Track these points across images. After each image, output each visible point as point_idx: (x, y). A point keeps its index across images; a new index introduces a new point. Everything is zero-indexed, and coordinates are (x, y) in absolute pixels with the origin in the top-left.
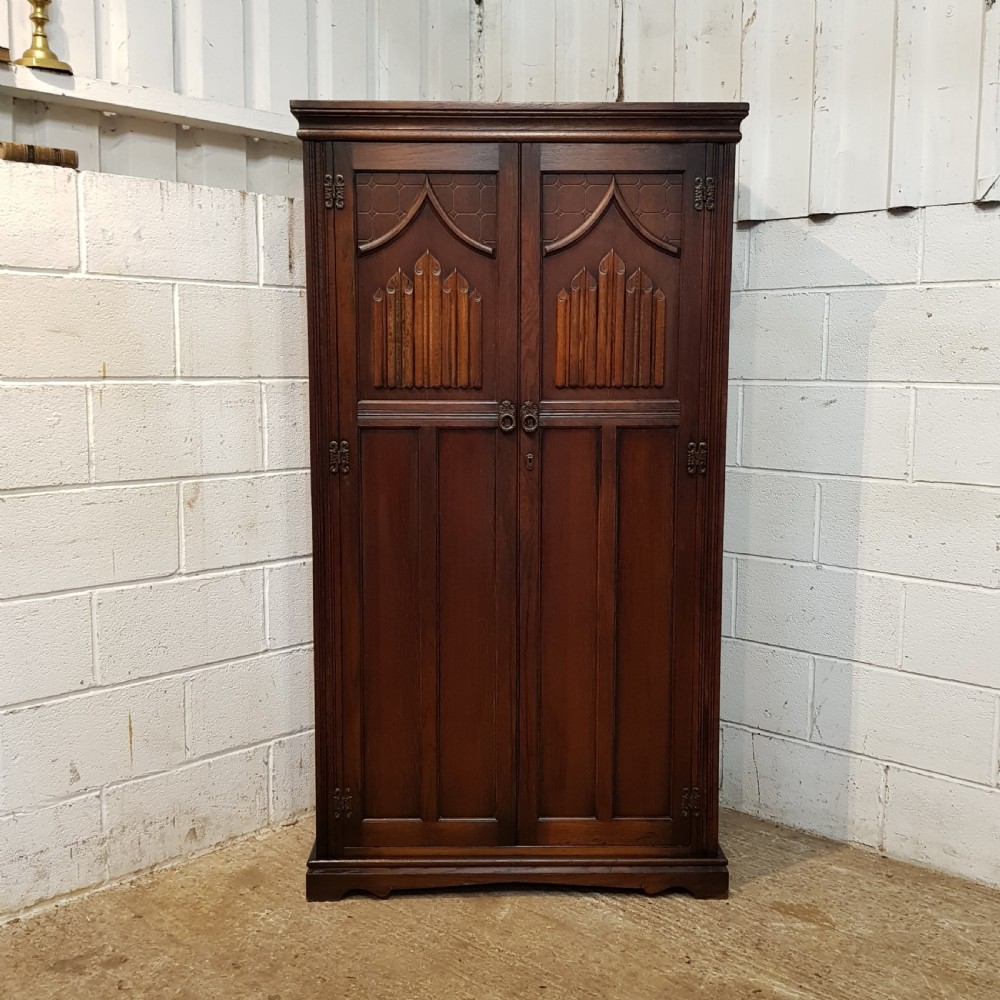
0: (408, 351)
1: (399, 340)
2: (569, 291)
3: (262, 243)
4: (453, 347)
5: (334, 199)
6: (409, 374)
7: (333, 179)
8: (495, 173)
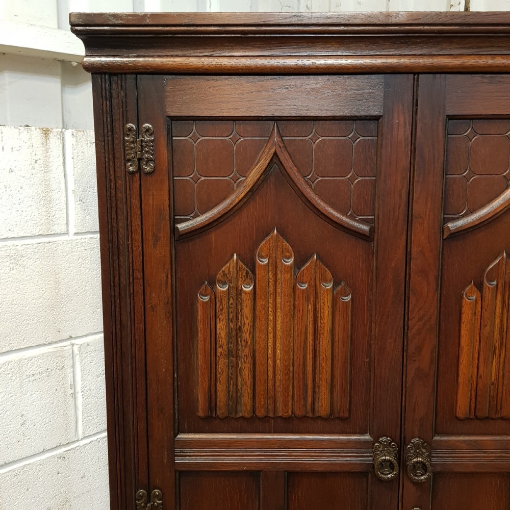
0: (245, 368)
1: (233, 354)
2: (480, 287)
3: (71, 186)
4: (310, 362)
5: (140, 160)
6: (246, 400)
7: (138, 131)
8: (376, 118)
